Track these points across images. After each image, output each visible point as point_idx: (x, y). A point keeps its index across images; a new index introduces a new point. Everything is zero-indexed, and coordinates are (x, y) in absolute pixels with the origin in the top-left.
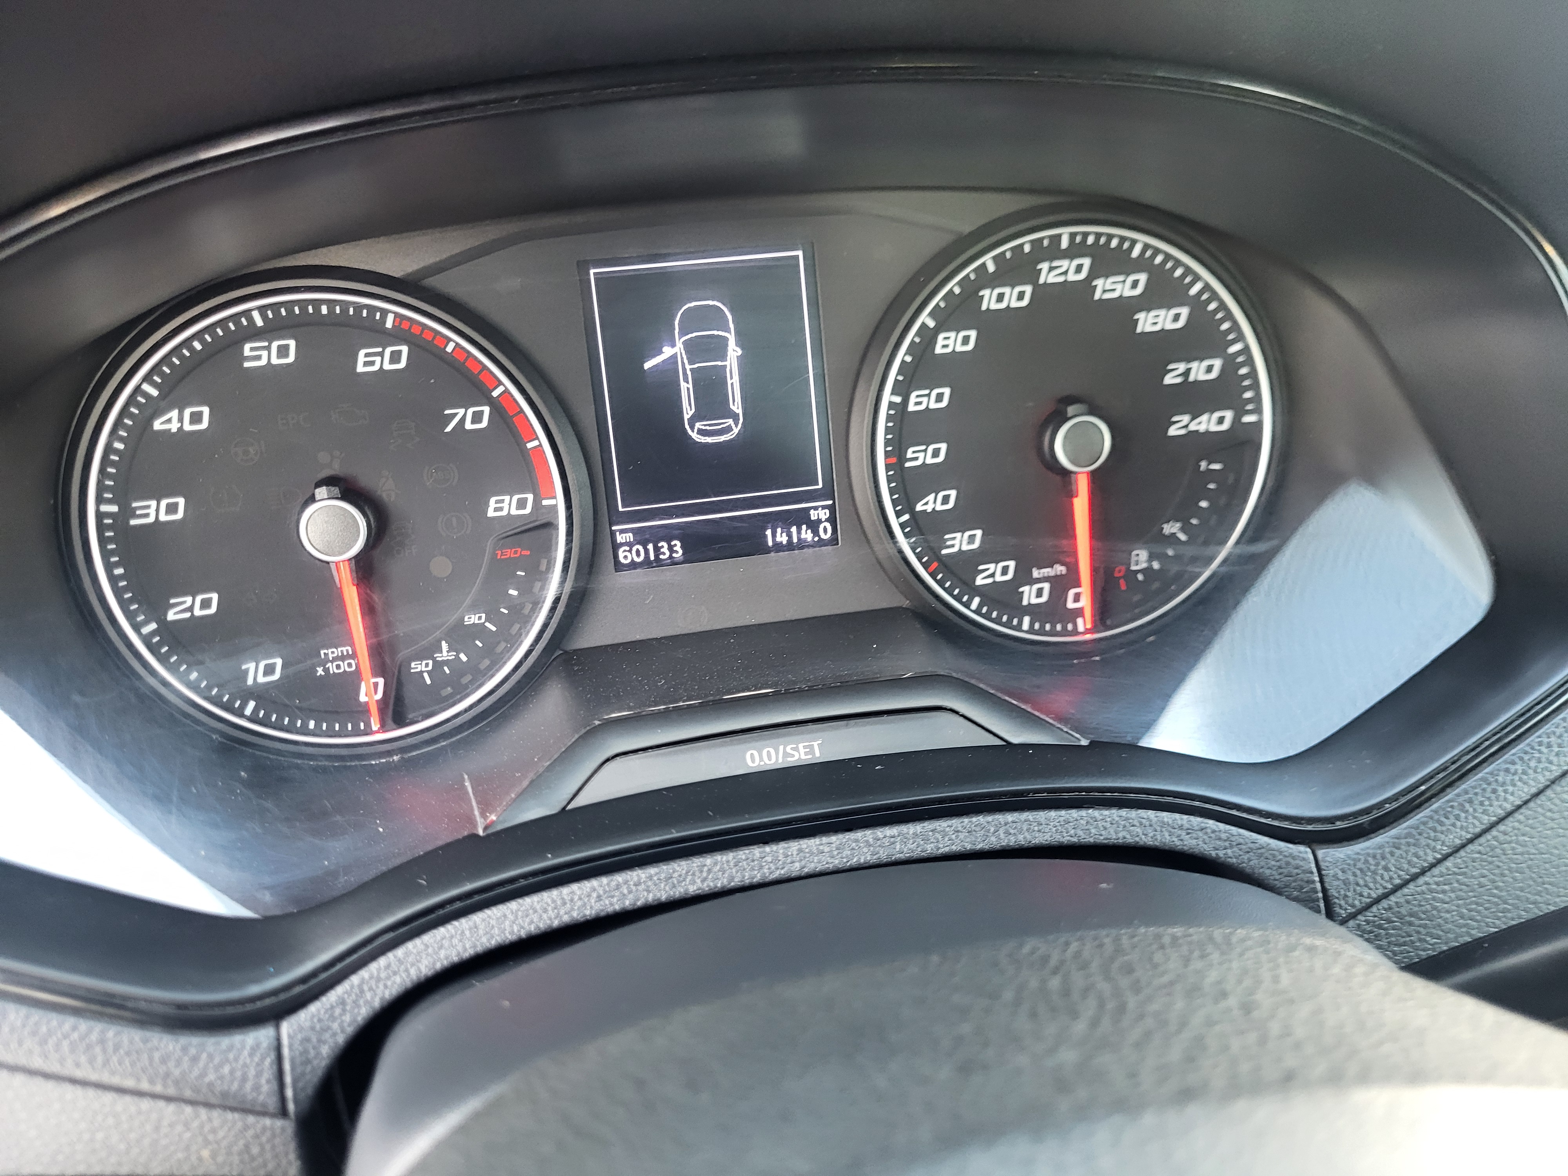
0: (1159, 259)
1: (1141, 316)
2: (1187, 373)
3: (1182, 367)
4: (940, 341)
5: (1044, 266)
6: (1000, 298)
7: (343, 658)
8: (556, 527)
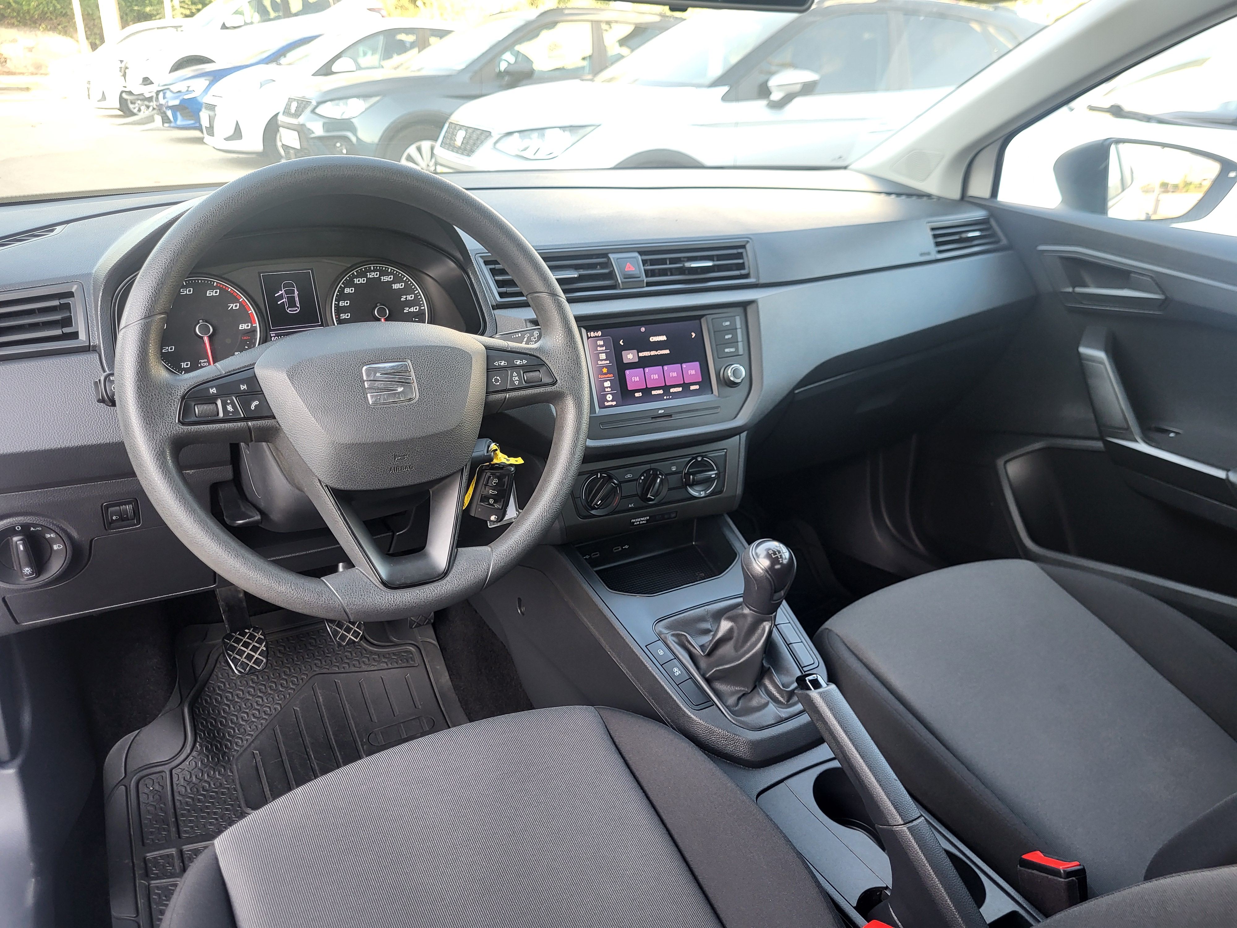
0: (395, 272)
1: (393, 285)
2: (406, 298)
3: (405, 297)
4: (346, 290)
5: (368, 274)
6: (359, 281)
7: (205, 362)
8: (257, 332)
